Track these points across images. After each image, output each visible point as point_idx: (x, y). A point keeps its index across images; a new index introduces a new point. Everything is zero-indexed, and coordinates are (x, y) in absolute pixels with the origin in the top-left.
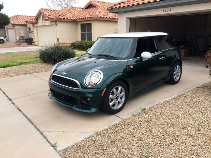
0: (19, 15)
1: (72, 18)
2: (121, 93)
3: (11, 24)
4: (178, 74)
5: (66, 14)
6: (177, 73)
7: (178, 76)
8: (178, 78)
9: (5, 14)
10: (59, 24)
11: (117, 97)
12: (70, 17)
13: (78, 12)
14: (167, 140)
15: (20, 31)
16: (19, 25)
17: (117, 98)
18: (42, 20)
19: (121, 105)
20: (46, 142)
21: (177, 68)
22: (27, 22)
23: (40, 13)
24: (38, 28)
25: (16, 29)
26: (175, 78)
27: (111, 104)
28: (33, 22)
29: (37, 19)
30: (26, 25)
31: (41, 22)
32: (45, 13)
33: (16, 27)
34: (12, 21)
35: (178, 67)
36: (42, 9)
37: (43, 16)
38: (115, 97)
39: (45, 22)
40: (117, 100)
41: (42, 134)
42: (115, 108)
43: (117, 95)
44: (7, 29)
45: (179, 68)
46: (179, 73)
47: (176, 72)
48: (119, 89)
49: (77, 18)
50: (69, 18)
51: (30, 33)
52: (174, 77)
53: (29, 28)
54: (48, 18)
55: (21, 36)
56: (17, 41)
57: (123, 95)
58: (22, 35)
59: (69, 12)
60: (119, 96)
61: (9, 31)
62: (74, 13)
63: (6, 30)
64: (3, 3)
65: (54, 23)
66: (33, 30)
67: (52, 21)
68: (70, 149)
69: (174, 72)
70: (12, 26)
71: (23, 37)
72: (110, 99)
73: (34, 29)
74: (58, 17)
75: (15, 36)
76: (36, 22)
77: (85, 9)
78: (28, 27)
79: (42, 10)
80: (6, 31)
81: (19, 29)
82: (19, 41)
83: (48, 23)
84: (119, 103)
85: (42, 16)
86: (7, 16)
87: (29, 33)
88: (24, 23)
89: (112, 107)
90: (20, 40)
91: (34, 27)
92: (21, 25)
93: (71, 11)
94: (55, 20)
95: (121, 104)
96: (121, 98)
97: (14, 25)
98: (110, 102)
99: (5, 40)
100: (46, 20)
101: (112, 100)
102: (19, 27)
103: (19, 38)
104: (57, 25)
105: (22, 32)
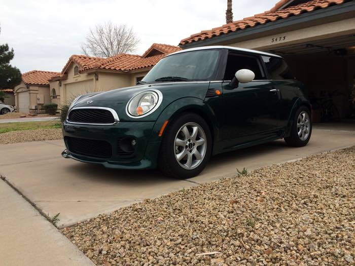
0: (38, 70)
1: (122, 69)
2: (198, 138)
3: (24, 85)
4: (306, 129)
5: (113, 62)
6: (303, 126)
7: (305, 133)
8: (307, 135)
9: (15, 68)
10: (101, 78)
11: (189, 144)
12: (120, 67)
13: (133, 61)
14: (294, 203)
15: (38, 95)
16: (38, 85)
17: (191, 145)
18: (73, 74)
19: (198, 163)
20: (37, 216)
21: (302, 116)
22: (49, 81)
23: (72, 63)
24: (68, 87)
25: (31, 92)
26: (301, 136)
27: (179, 156)
28: (59, 77)
29: (66, 72)
30: (48, 86)
31: (72, 78)
32: (79, 61)
33: (31, 88)
34: (25, 80)
35: (304, 115)
36: (75, 56)
37: (76, 67)
38: (187, 144)
39: (80, 76)
40: (191, 151)
41: (34, 205)
42: (186, 166)
43: (189, 141)
44: (18, 93)
45: (306, 118)
46: (307, 127)
47: (301, 123)
48: (195, 129)
49: (131, 69)
50: (117, 69)
51: (54, 98)
52: (299, 133)
53: (54, 90)
54: (83, 69)
55: (38, 103)
56: (31, 111)
57: (203, 144)
58: (41, 102)
59: (118, 61)
60: (194, 144)
61: (21, 96)
62: (127, 62)
63: (15, 94)
64: (13, 51)
65: (93, 77)
66: (60, 93)
67: (89, 74)
68: (86, 224)
69: (298, 124)
70: (25, 86)
71: (42, 105)
72: (177, 147)
73: (60, 91)
74: (100, 66)
75: (29, 104)
76: (64, 77)
77: (146, 57)
78: (51, 89)
79: (74, 58)
80: (16, 97)
81: (36, 92)
82: (34, 111)
83: (83, 77)
84: (194, 158)
85: (74, 66)
86: (18, 71)
87: (52, 98)
88: (46, 82)
89: (180, 164)
90: (36, 109)
91: (61, 86)
92: (41, 86)
93: (123, 59)
94: (94, 71)
95: (199, 161)
96: (199, 148)
97: (28, 85)
98: (177, 154)
99: (12, 109)
100: (80, 72)
101: (180, 149)
102: (37, 88)
103: (36, 107)
104: (97, 79)
105: (41, 97)
